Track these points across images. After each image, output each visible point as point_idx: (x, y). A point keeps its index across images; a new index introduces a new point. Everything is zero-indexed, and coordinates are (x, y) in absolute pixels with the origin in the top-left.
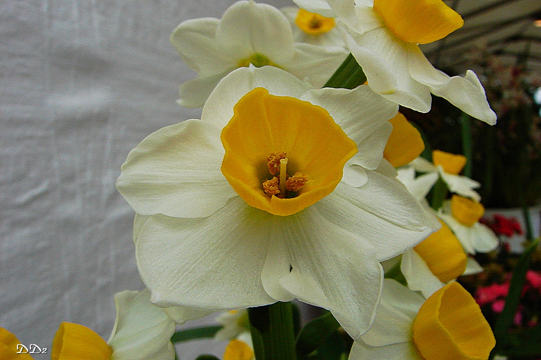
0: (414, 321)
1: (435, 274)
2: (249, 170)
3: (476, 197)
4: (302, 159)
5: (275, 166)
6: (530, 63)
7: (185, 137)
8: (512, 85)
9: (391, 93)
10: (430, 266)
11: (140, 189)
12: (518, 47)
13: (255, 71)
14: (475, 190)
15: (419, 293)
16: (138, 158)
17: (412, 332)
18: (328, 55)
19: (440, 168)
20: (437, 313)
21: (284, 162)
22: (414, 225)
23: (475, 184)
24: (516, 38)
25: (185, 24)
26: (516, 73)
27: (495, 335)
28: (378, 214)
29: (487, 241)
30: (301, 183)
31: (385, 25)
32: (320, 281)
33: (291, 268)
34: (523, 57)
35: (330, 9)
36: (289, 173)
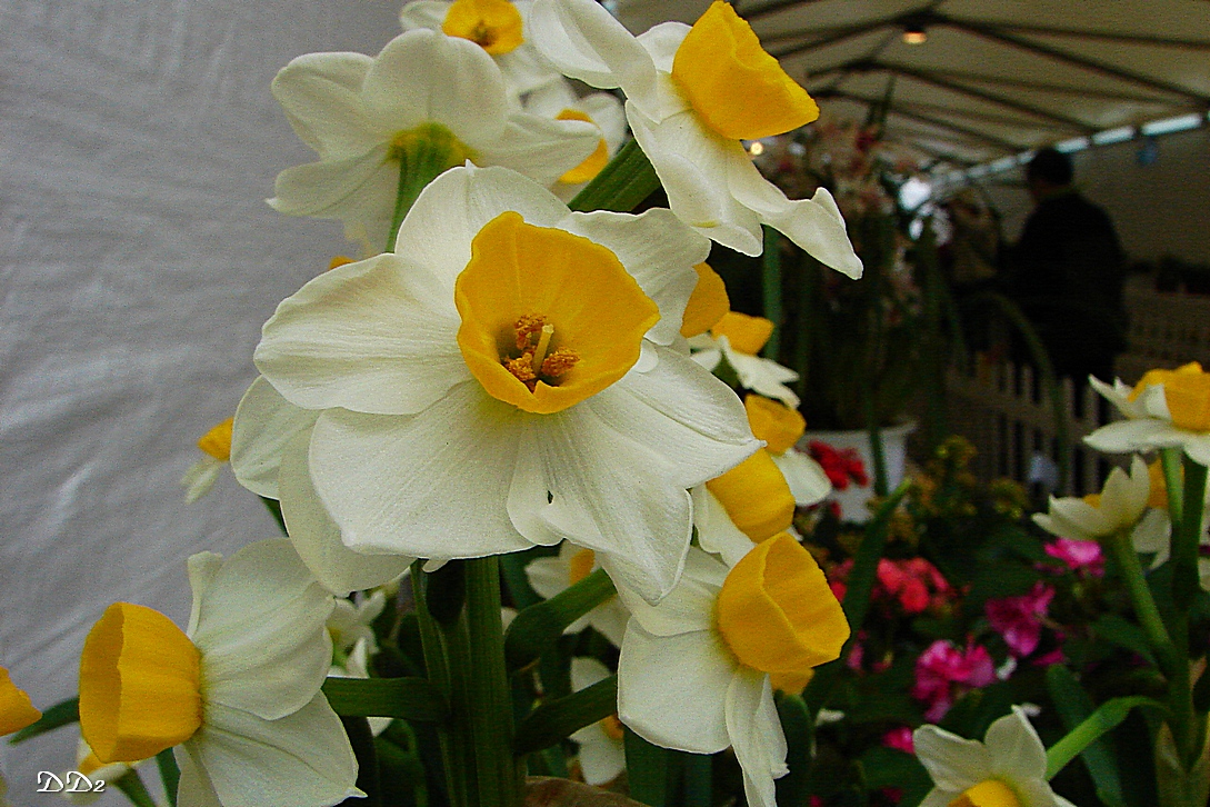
0: (718, 598)
1: (741, 529)
2: (486, 340)
3: (791, 399)
4: (568, 327)
5: (529, 335)
6: (892, 120)
7: (370, 283)
8: (855, 167)
9: (711, 226)
10: (731, 514)
11: (299, 366)
12: (872, 84)
13: (476, 173)
14: (788, 385)
15: (717, 556)
16: (292, 314)
17: (716, 613)
18: (566, 136)
19: (724, 342)
20: (762, 579)
21: (547, 330)
22: (731, 435)
23: (788, 375)
24: (865, 65)
25: (301, 60)
26: (864, 143)
27: (848, 620)
28: (676, 417)
29: (810, 484)
30: (568, 364)
31: (692, 108)
32: (597, 518)
33: (550, 498)
34: (881, 107)
35: (609, 71)
36: (551, 348)
